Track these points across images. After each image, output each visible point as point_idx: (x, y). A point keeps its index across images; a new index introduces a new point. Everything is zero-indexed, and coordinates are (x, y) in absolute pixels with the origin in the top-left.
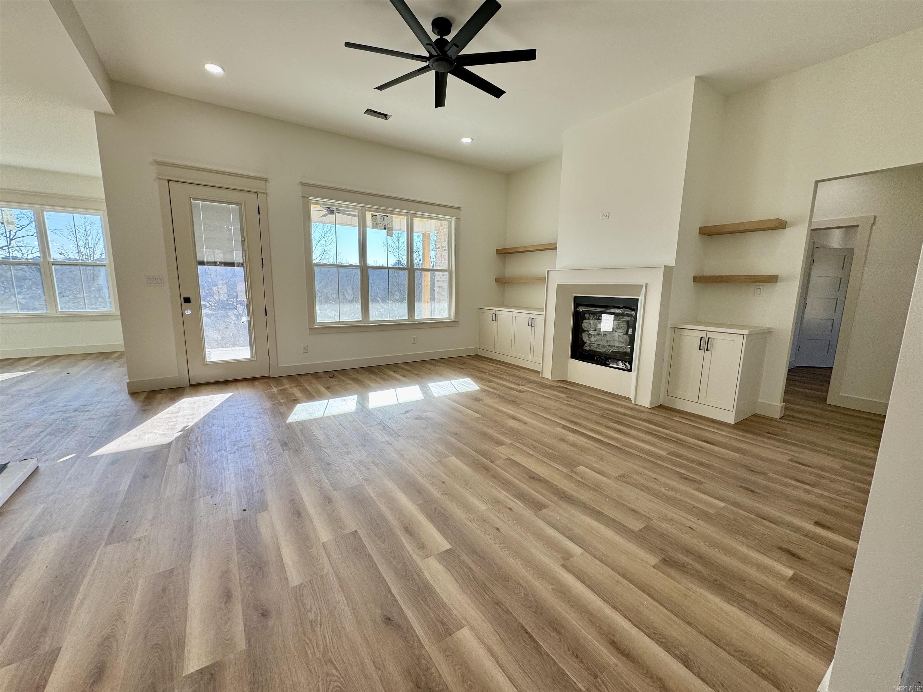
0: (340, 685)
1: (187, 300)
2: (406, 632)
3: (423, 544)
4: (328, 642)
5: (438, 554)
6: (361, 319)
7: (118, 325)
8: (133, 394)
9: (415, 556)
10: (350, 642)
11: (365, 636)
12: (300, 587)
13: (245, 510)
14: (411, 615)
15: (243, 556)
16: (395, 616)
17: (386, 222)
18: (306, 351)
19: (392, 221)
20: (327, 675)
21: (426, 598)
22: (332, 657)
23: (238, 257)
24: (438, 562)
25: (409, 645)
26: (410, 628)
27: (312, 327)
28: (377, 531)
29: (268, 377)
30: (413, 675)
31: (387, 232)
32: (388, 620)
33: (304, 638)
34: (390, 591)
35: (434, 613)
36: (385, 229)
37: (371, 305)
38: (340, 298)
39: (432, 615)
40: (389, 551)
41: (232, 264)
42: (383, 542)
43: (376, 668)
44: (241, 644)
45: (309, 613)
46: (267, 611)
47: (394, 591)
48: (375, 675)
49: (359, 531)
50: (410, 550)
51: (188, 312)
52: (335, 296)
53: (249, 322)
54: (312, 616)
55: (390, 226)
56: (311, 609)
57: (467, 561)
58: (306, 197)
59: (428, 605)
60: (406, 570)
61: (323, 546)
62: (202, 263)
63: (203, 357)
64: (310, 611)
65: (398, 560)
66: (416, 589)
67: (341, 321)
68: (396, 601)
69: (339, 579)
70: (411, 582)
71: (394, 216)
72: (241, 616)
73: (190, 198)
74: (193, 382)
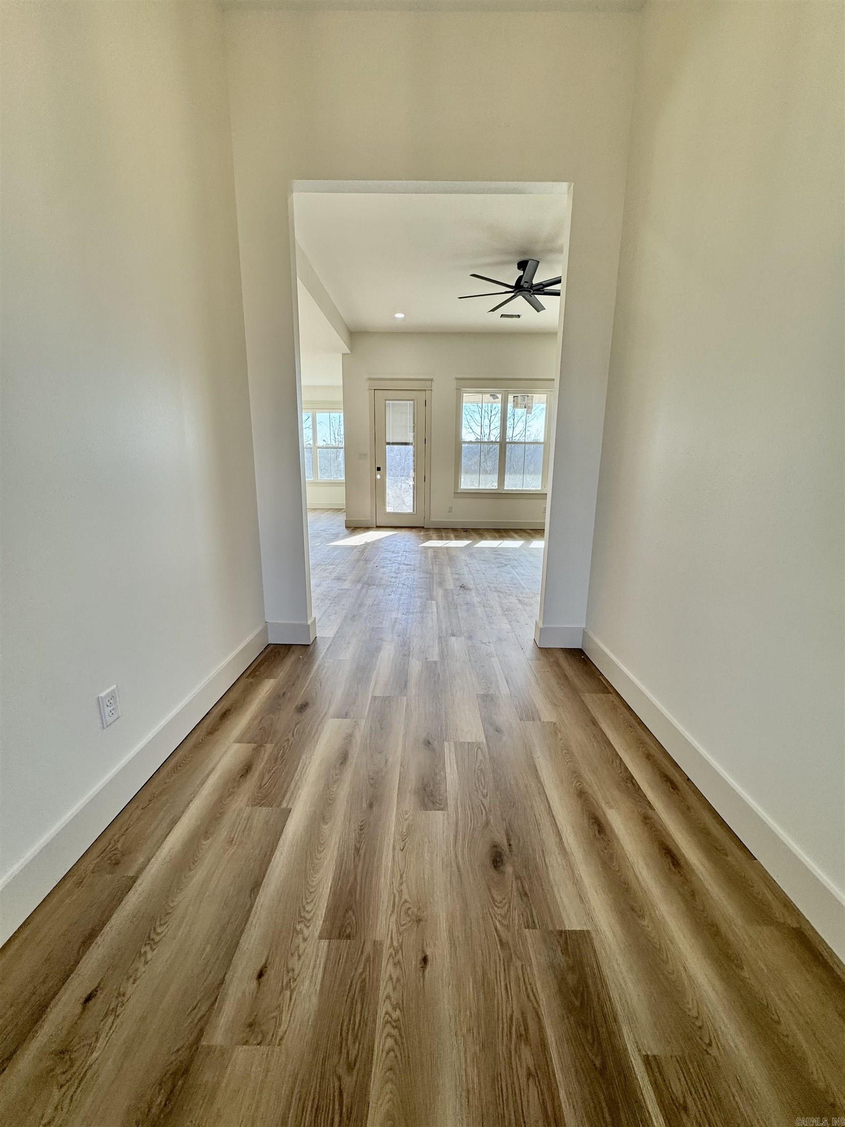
1: (379, 469)
6: (497, 488)
7: (343, 490)
8: (347, 527)
17: (526, 402)
18: (450, 510)
19: (532, 399)
23: (410, 439)
27: (456, 492)
29: (423, 528)
31: (527, 411)
36: (525, 407)
37: (507, 477)
38: (481, 470)
41: (406, 444)
51: (378, 477)
52: (477, 468)
53: (413, 484)
55: (530, 405)
58: (459, 388)
62: (389, 444)
63: (385, 509)
67: (480, 488)
71: (534, 395)
73: (386, 400)
74: (378, 525)
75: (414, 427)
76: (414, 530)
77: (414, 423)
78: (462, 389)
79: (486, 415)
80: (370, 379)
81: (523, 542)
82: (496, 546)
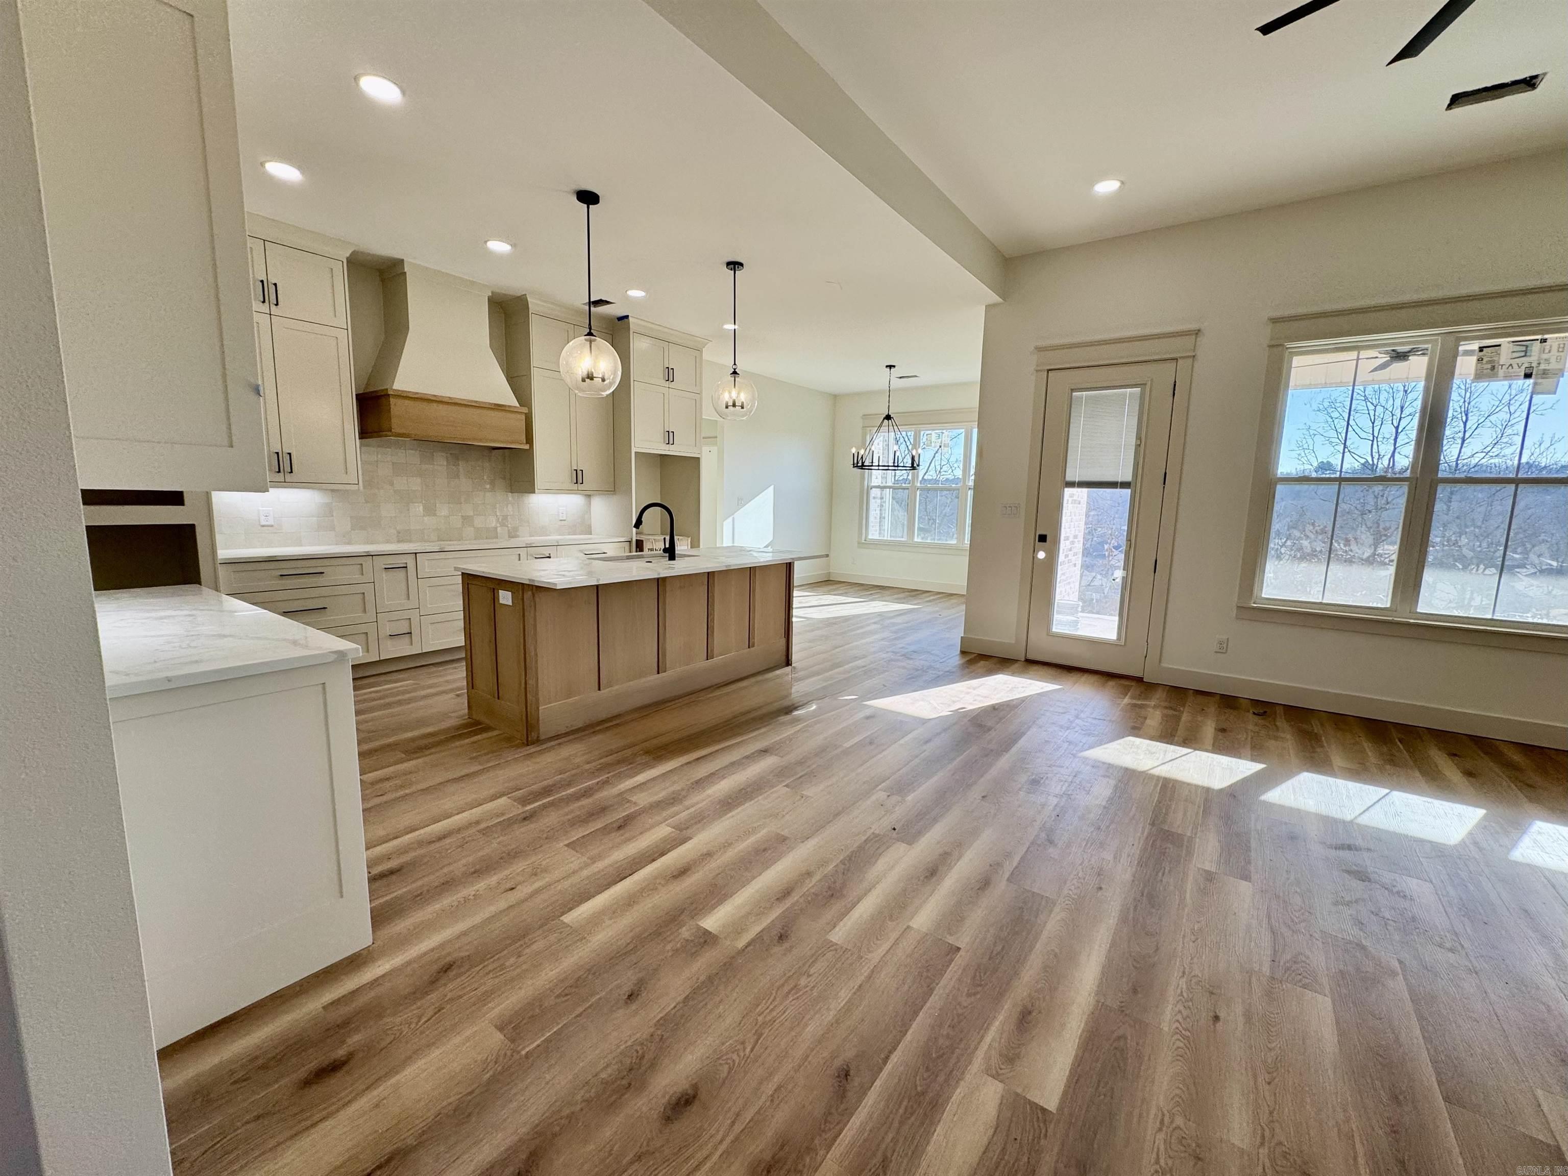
0: (737, 1064)
1: (1043, 538)
2: (840, 1110)
3: (1018, 1056)
4: (780, 1019)
5: (1017, 1095)
6: (1388, 605)
9: (980, 1054)
10: (792, 1044)
11: (807, 1056)
12: (832, 946)
13: (894, 829)
14: (870, 1102)
15: (836, 871)
16: (856, 1082)
17: (1533, 358)
18: (1223, 648)
20: (743, 1043)
21: (912, 1114)
22: (765, 1035)
23: (1126, 475)
24: (998, 1101)
25: (823, 1126)
26: (849, 1113)
27: (1245, 605)
28: (982, 975)
30: (782, 1154)
31: (1535, 384)
32: (845, 1074)
33: (774, 992)
34: (891, 1052)
35: (895, 1141)
36: (1528, 376)
37: (1428, 576)
38: (1333, 551)
39: (890, 1136)
40: (960, 1011)
41: (1114, 485)
42: (969, 995)
43: (772, 1096)
44: (741, 944)
45: (805, 977)
46: (787, 937)
47: (895, 1058)
48: (763, 1098)
49: (961, 953)
50: (988, 1039)
51: (1041, 555)
52: (1319, 547)
53: (1124, 579)
54: (803, 981)
56: (811, 976)
57: (1047, 1158)
58: (1281, 345)
59: (901, 1123)
60: (944, 1054)
61: (905, 929)
62: (1071, 485)
63: (1050, 624)
64: (809, 976)
65: (951, 1033)
66: (919, 1088)
67: (1324, 601)
68: (881, 1070)
69: (869, 977)
70: (926, 1075)
72: (769, 921)
73: (1073, 390)
74: (1030, 657)
75: (1138, 446)
76: (1111, 683)
77: (1139, 438)
78: (1289, 345)
79: (1388, 416)
80: (1039, 349)
81: (1480, 812)
82: (1349, 818)
